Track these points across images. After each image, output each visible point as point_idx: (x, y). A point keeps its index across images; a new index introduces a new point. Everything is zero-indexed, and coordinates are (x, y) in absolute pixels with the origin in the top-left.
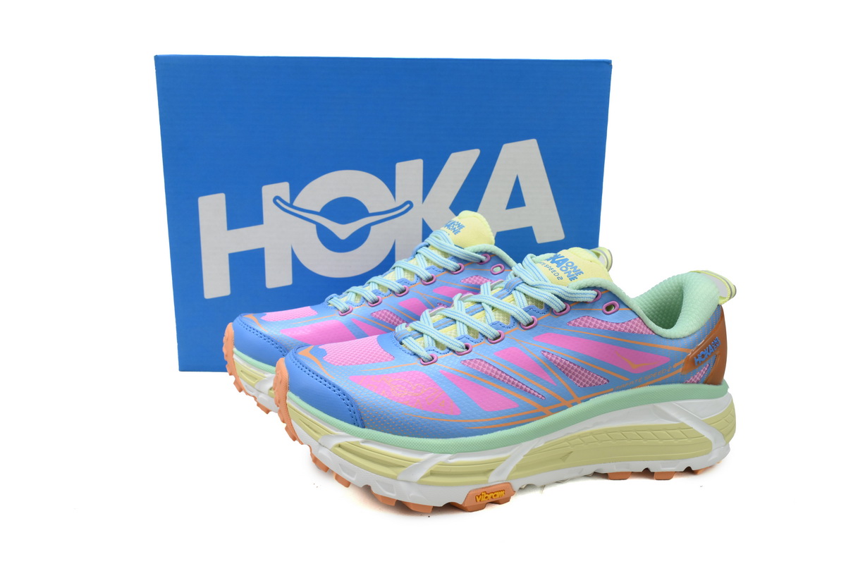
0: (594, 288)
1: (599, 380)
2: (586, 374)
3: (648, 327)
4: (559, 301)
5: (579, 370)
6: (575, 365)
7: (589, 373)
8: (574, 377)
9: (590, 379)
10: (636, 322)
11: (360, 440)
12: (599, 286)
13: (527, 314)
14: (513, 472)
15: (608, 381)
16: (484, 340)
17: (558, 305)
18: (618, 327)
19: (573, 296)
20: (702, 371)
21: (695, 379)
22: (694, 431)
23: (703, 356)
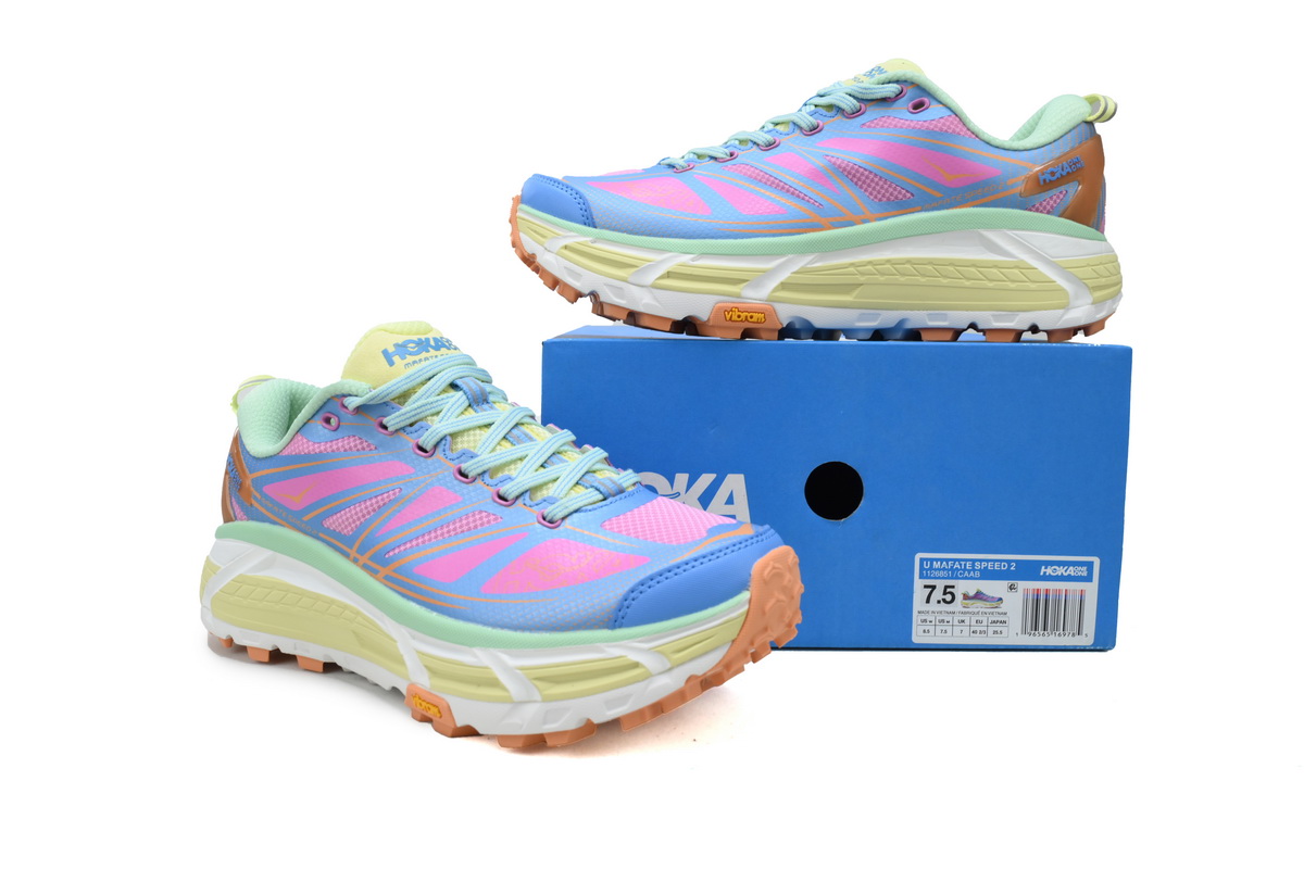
0: (897, 82)
1: (900, 193)
2: (881, 183)
3: (968, 129)
4: (851, 99)
5: (871, 176)
6: (865, 170)
7: (885, 182)
8: (865, 186)
9: (887, 191)
10: (951, 119)
11: (588, 239)
12: (903, 78)
13: (811, 119)
14: (775, 290)
15: (912, 195)
16: (755, 147)
17: (849, 104)
18: (926, 124)
19: (868, 91)
20: (1055, 197)
21: (1045, 208)
22: (1040, 272)
23: (1053, 174)
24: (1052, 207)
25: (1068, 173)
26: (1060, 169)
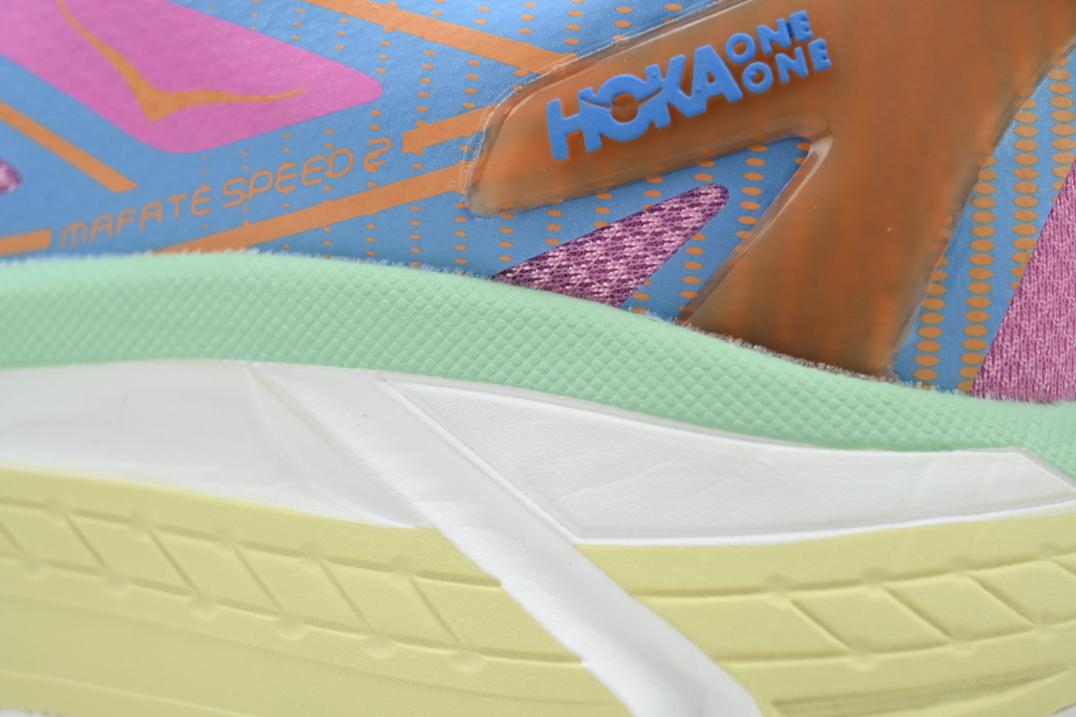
20: (653, 221)
21: (599, 271)
22: (589, 679)
23: (624, 105)
24: (637, 268)
25: (717, 103)
26: (671, 81)
